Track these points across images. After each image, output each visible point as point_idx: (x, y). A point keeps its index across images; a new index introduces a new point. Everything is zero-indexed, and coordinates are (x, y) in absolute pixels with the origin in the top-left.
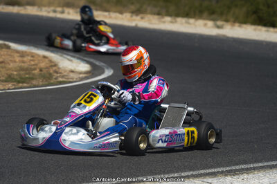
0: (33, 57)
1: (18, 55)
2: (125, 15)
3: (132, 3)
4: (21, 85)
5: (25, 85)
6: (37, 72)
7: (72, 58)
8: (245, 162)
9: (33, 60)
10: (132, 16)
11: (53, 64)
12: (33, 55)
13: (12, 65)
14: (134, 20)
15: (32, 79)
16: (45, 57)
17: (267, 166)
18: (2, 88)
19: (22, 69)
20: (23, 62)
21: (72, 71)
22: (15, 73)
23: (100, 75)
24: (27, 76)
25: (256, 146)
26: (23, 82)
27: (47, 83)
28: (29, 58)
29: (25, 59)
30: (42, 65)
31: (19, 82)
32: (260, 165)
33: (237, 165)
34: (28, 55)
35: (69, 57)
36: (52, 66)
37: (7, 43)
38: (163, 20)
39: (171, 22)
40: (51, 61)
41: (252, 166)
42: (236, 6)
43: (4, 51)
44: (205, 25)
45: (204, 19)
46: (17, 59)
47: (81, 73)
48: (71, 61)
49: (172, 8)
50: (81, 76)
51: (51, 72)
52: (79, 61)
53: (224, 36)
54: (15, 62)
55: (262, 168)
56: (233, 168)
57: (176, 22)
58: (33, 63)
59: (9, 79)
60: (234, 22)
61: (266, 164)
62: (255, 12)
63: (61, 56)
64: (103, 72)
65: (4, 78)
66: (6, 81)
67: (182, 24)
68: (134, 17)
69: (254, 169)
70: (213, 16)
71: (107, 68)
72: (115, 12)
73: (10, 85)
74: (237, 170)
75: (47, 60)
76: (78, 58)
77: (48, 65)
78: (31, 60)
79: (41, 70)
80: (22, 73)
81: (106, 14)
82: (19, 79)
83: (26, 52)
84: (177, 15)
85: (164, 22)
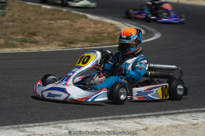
0: (103, 24)
1: (92, 23)
4: (95, 44)
5: (98, 44)
6: (106, 35)
7: (131, 25)
9: (104, 27)
11: (117, 29)
12: (103, 23)
13: (89, 30)
15: (103, 40)
16: (112, 24)
18: (82, 46)
19: (95, 33)
20: (97, 28)
22: (91, 36)
23: (151, 37)
24: (99, 38)
26: (96, 42)
27: (112, 43)
28: (101, 25)
29: (98, 26)
30: (110, 30)
31: (93, 42)
34: (100, 23)
35: (129, 25)
36: (117, 31)
37: (85, 14)
40: (116, 27)
43: (83, 20)
46: (93, 26)
51: (116, 35)
54: (90, 28)
58: (103, 29)
59: (87, 40)
63: (123, 24)
64: (153, 36)
65: (82, 39)
66: (84, 41)
73: (87, 44)
75: (113, 26)
77: (114, 30)
78: (102, 27)
79: (109, 34)
80: (96, 35)
82: (93, 40)
83: (99, 21)
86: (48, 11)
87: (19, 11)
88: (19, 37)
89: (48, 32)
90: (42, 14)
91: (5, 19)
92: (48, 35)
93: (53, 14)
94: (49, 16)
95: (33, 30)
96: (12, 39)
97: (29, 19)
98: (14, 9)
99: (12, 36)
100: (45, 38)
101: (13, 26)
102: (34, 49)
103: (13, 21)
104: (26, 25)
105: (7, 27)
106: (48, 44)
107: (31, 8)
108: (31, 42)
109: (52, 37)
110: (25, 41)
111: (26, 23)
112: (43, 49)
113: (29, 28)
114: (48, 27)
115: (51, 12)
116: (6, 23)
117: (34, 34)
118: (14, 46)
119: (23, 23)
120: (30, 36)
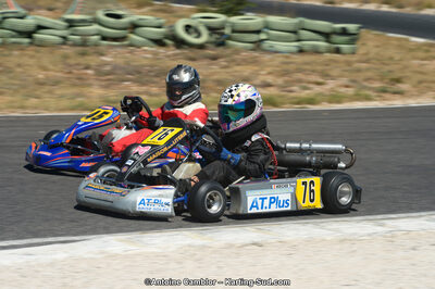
86: (419, 47)
87: (378, 46)
88: (377, 85)
89: (420, 77)
90: (411, 50)
91: (354, 58)
92: (420, 82)
93: (427, 51)
94: (421, 54)
95: (397, 75)
96: (365, 88)
97: (391, 58)
98: (371, 44)
99: (366, 84)
100: (414, 86)
101: (368, 70)
102: (398, 103)
103: (367, 61)
104: (387, 68)
105: (359, 70)
106: (418, 96)
107: (395, 42)
108: (395, 93)
109: (425, 84)
110: (384, 91)
111: (387, 65)
112: (412, 103)
113: (390, 71)
114: (419, 69)
115: (425, 48)
116: (357, 65)
117: (398, 81)
118: (368, 98)
119: (384, 64)
120: (392, 84)
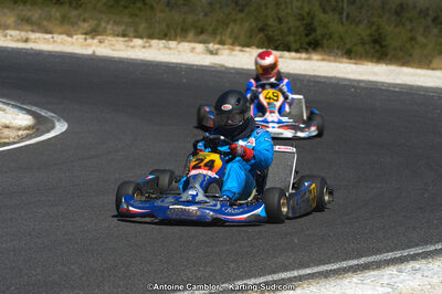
2: (75, 37)
3: (84, 20)
7: (5, 107)
8: (286, 269)
10: (86, 39)
14: (90, 45)
17: (319, 273)
21: (8, 127)
23: (49, 131)
25: (296, 241)
32: (308, 271)
33: (274, 272)
38: (132, 44)
39: (144, 47)
41: (295, 273)
42: (235, 21)
44: (193, 50)
45: (190, 41)
47: (19, 129)
48: (4, 110)
49: (143, 26)
50: (20, 133)
52: (16, 110)
53: (223, 66)
55: (312, 276)
56: (269, 278)
57: (150, 46)
60: (233, 44)
61: (315, 270)
62: (262, 30)
64: (53, 127)
67: (159, 50)
68: (89, 41)
69: (300, 278)
70: (202, 37)
71: (58, 121)
72: (61, 34)
74: (275, 282)
76: (14, 106)
81: (48, 36)
84: (151, 37)
85: (133, 47)
